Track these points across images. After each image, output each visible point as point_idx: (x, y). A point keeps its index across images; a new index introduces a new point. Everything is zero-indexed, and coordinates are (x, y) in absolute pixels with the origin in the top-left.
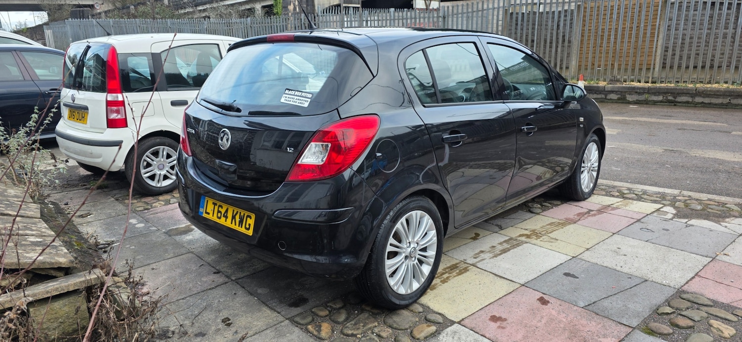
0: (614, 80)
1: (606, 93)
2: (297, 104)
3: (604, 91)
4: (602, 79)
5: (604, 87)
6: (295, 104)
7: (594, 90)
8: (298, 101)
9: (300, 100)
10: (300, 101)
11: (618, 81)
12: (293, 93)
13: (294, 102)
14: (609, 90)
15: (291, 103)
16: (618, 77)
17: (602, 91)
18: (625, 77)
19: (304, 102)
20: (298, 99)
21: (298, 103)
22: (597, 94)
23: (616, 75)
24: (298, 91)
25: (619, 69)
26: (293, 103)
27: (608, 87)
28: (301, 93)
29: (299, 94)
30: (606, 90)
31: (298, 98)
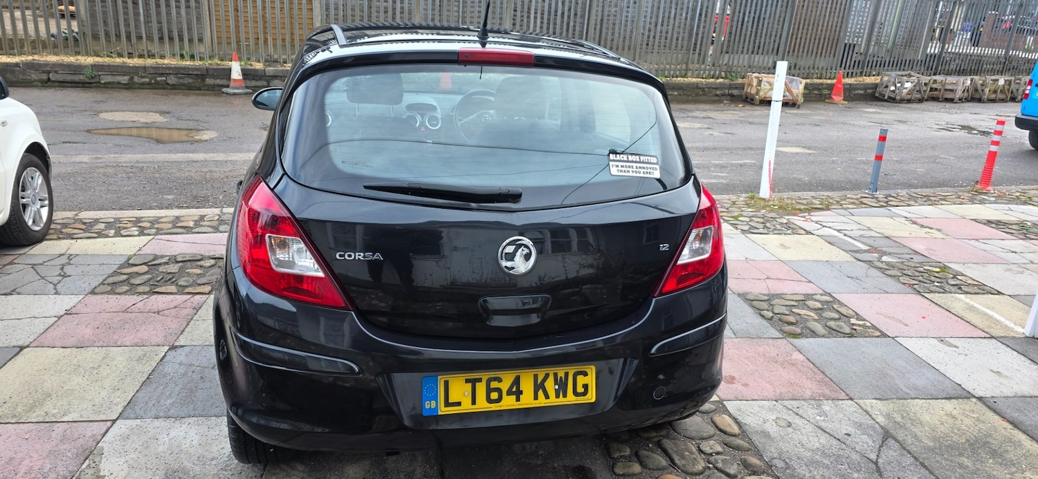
0: (270, 61)
1: (268, 78)
2: (642, 175)
3: (265, 75)
4: (254, 59)
5: (264, 70)
6: (638, 175)
7: (250, 75)
8: (642, 170)
9: (644, 168)
10: (645, 170)
11: (276, 61)
12: (625, 159)
13: (636, 172)
14: (271, 74)
15: (631, 174)
16: (276, 56)
17: (263, 76)
18: (284, 57)
19: (651, 171)
20: (640, 168)
21: (644, 173)
22: (256, 80)
23: (272, 53)
24: (632, 154)
25: (275, 46)
26: (634, 174)
27: (269, 70)
28: (638, 157)
29: (636, 158)
30: (267, 75)
31: (639, 165)
